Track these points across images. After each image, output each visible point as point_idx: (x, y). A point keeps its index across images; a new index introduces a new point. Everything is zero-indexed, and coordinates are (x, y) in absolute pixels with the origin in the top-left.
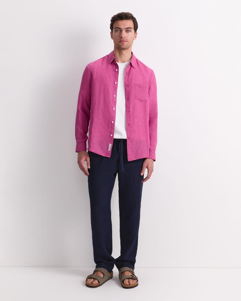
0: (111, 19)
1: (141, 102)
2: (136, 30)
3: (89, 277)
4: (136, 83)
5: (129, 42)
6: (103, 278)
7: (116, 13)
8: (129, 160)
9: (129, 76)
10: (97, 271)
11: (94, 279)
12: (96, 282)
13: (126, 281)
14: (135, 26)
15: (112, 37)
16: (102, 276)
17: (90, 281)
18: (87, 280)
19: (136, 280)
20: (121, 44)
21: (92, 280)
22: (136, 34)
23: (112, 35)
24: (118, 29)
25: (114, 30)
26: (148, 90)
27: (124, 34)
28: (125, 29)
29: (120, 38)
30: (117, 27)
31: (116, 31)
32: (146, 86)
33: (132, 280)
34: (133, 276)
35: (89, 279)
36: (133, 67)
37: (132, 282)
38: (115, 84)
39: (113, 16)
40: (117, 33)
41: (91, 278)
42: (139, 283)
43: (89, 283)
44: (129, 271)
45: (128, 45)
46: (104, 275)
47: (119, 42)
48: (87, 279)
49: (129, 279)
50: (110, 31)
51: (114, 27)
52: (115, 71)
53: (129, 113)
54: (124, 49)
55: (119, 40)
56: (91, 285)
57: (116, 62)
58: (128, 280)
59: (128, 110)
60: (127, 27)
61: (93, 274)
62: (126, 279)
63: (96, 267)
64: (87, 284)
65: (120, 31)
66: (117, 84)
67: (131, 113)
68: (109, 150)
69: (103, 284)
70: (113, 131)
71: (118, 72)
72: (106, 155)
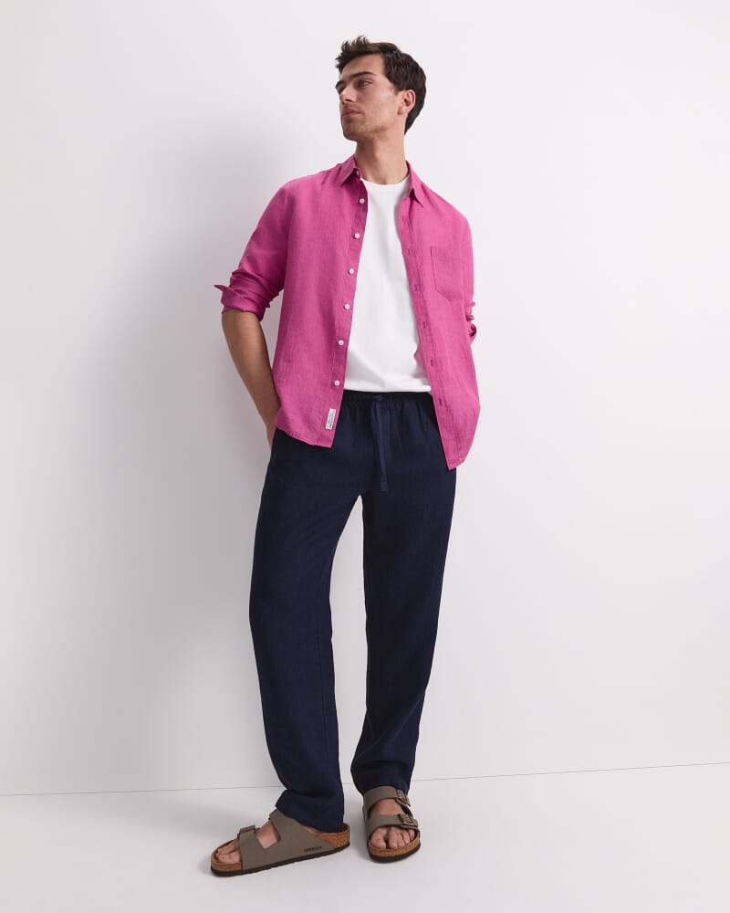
1: (449, 302)
4: (434, 245)
9: (410, 225)
13: (379, 838)
19: (412, 833)
33: (399, 831)
34: (401, 820)
36: (419, 202)
37: (399, 840)
38: (355, 238)
42: (422, 839)
44: (395, 799)
49: (388, 827)
52: (359, 203)
53: (427, 328)
57: (359, 178)
58: (384, 832)
59: (423, 318)
62: (380, 830)
68: (328, 427)
70: (341, 369)
71: (365, 205)
72: (319, 440)
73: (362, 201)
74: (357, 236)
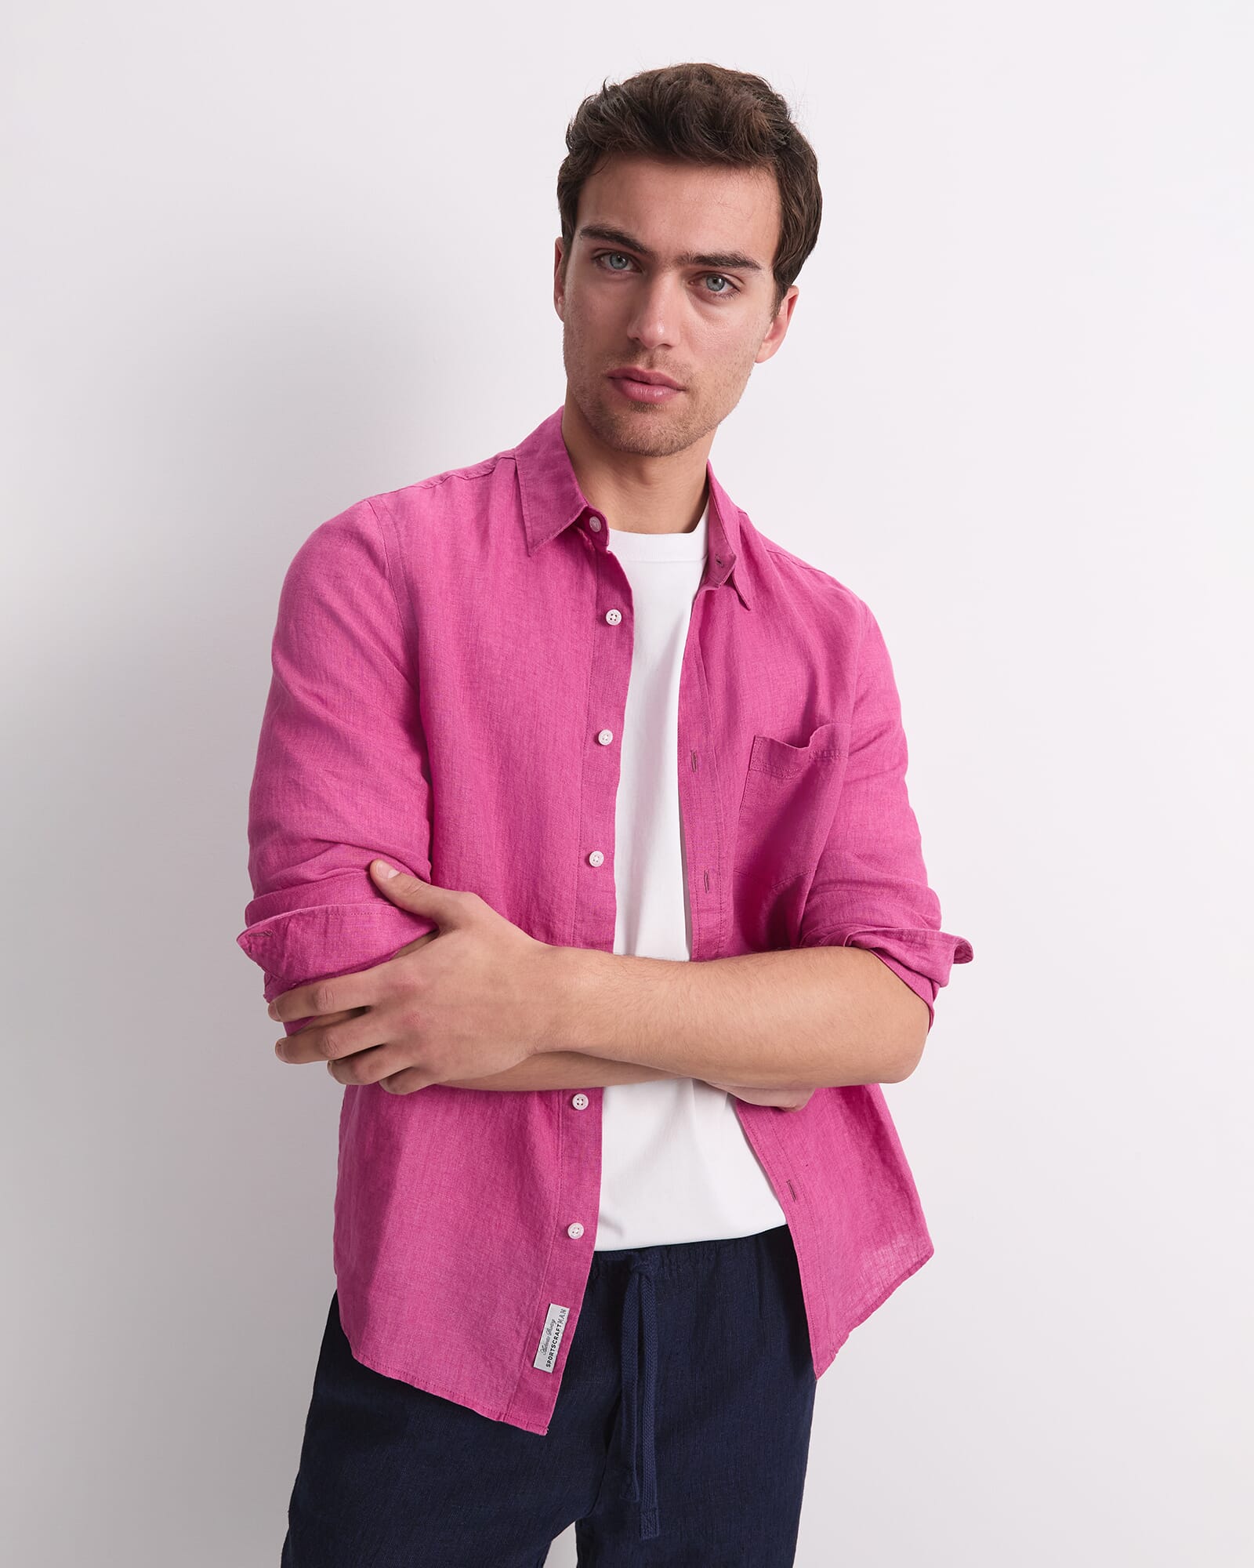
5: (703, 396)
22: (785, 302)
25: (579, 245)
31: (599, 260)
38: (596, 741)
47: (613, 379)
51: (588, 216)
52: (602, 620)
55: (614, 366)
57: (602, 536)
65: (636, 272)
66: (615, 748)
68: (544, 1361)
70: (587, 1185)
73: (614, 617)
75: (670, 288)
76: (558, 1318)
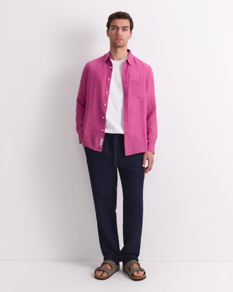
0: (108, 17)
1: (138, 99)
2: (132, 30)
3: (98, 270)
4: (134, 80)
5: (125, 40)
6: (111, 270)
7: (114, 12)
8: (126, 155)
9: (126, 73)
10: (105, 263)
11: (103, 271)
12: (105, 275)
14: (132, 25)
15: (108, 34)
16: (110, 268)
17: (99, 274)
18: (95, 273)
20: (116, 42)
21: (101, 272)
22: (131, 33)
23: (109, 32)
24: (115, 27)
25: (110, 28)
26: (145, 86)
27: (121, 32)
28: (121, 27)
29: (116, 36)
30: (115, 25)
31: (113, 29)
32: (143, 83)
35: (98, 272)
36: (130, 65)
39: (111, 14)
40: (114, 32)
41: (100, 270)
43: (98, 275)
44: (137, 263)
45: (123, 43)
46: (112, 267)
47: (116, 39)
48: (95, 271)
50: (107, 28)
51: (111, 25)
53: (126, 109)
54: (119, 47)
56: (100, 278)
57: (110, 59)
59: (126, 106)
60: (124, 26)
61: (101, 266)
63: (105, 259)
64: (96, 277)
65: (117, 29)
67: (128, 109)
68: (101, 145)
69: (111, 276)
70: (104, 126)
71: (112, 69)
72: (98, 149)
73: (111, 68)
74: (109, 80)
75: (120, 30)
76: (102, 140)
